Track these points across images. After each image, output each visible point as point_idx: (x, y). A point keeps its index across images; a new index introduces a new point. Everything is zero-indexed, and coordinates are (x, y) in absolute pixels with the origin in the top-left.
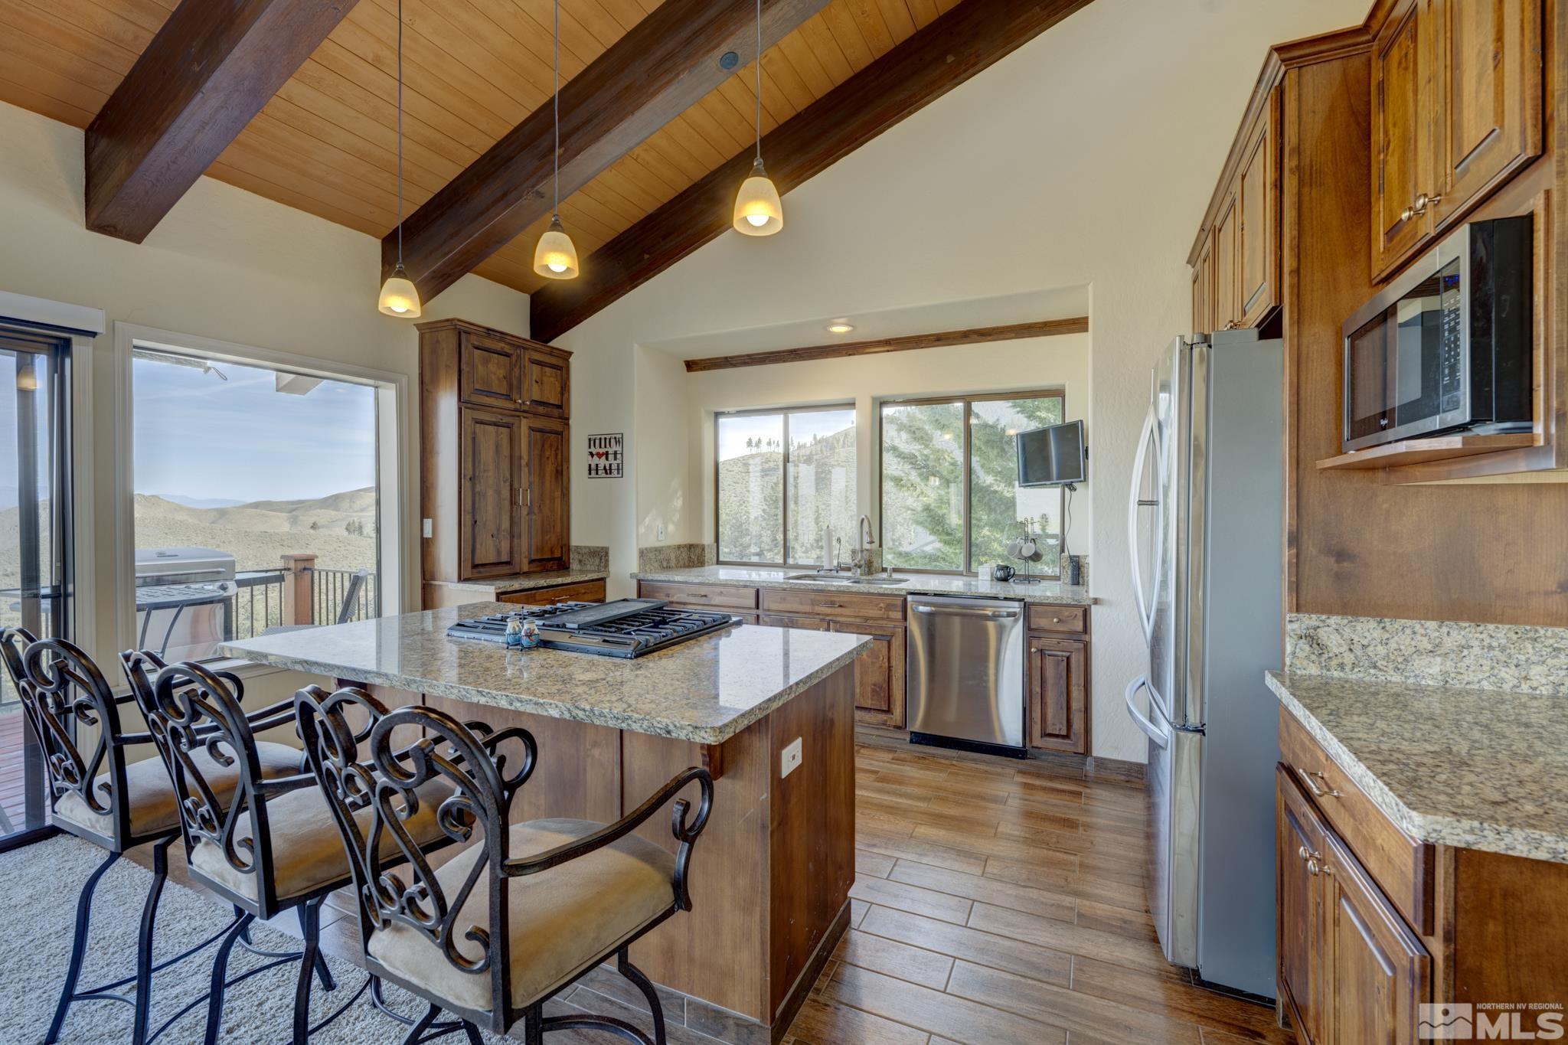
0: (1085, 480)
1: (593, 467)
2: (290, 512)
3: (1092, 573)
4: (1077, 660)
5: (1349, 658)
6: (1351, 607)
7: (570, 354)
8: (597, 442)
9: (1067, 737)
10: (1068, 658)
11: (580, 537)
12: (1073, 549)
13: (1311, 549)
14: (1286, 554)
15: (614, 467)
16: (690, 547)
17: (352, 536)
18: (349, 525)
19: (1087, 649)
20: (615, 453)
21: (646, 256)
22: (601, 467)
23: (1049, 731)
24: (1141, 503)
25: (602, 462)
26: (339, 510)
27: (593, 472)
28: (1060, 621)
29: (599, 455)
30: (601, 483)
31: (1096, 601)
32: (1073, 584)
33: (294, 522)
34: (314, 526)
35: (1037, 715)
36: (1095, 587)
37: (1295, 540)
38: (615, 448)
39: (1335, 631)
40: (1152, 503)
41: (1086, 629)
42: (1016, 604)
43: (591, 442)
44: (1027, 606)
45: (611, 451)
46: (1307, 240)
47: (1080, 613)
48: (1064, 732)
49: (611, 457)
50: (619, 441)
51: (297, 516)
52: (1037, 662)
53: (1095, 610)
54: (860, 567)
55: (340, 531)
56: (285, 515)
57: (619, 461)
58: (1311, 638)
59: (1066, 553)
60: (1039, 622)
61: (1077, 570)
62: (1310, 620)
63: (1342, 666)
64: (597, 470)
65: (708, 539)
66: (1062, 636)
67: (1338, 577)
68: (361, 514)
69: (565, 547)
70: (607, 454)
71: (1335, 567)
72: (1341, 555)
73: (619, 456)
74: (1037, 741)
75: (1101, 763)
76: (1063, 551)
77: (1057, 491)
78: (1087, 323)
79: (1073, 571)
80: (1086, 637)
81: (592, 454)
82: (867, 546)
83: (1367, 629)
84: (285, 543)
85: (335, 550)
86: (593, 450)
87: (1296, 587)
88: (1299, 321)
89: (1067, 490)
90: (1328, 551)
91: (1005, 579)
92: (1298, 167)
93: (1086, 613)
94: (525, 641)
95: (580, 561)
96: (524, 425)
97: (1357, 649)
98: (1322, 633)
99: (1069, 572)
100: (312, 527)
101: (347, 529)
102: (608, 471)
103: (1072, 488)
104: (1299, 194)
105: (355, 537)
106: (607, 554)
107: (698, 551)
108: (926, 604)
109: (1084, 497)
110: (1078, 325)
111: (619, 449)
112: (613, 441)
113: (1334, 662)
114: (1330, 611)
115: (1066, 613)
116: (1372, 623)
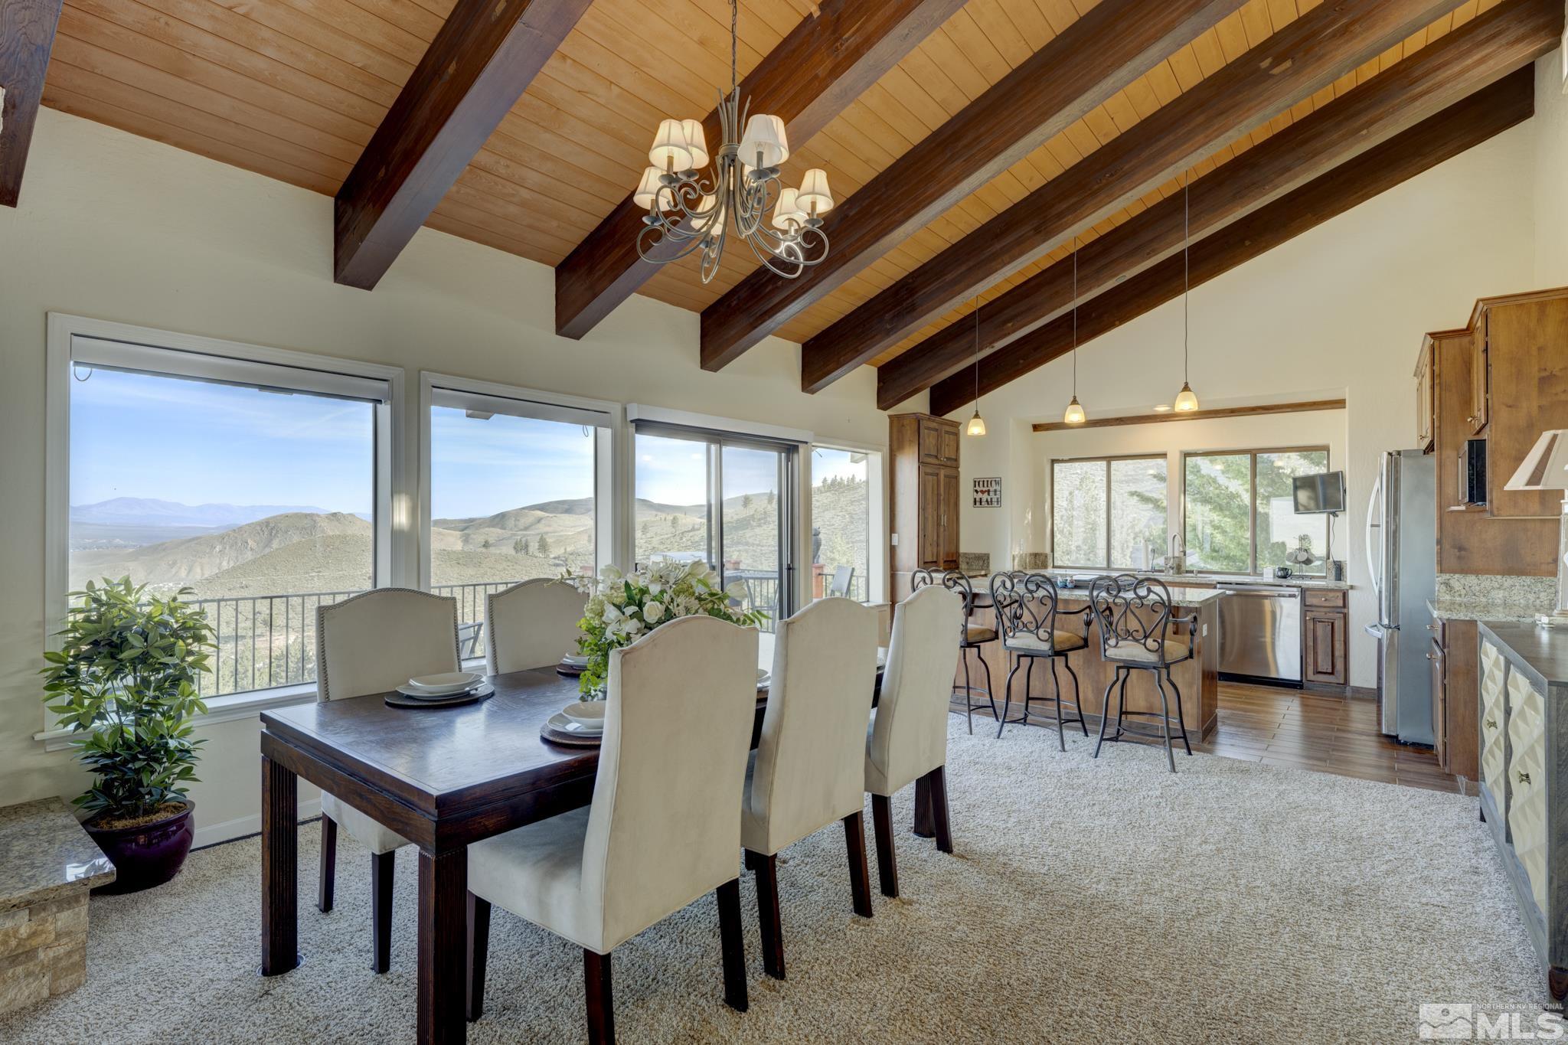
0: (1344, 510)
1: (978, 499)
2: (463, 530)
3: (1348, 572)
4: (1339, 624)
5: (1463, 592)
6: (1465, 571)
7: (960, 424)
8: (981, 483)
9: (1332, 673)
10: (1333, 624)
11: (965, 547)
12: (1336, 556)
13: (1447, 546)
14: (1435, 548)
15: (994, 500)
16: (1036, 555)
17: (519, 554)
18: (516, 543)
19: (1345, 617)
20: (995, 491)
21: (1021, 361)
22: (984, 500)
23: (1320, 670)
24: (1372, 526)
25: (985, 497)
26: (505, 529)
27: (978, 504)
28: (1326, 600)
29: (983, 492)
30: (985, 511)
31: (1352, 587)
32: (1336, 580)
33: (466, 540)
34: (486, 545)
35: (1310, 660)
36: (1350, 579)
37: (1439, 542)
38: (994, 487)
39: (1457, 581)
40: (1378, 526)
41: (1345, 605)
42: (1295, 589)
43: (976, 483)
44: (1304, 591)
45: (991, 489)
46: (1444, 414)
47: (1340, 595)
48: (1330, 671)
49: (991, 493)
50: (998, 483)
51: (469, 535)
52: (1310, 626)
53: (1351, 593)
54: (1173, 569)
55: (508, 550)
56: (458, 533)
57: (998, 496)
58: (1447, 584)
59: (1331, 559)
60: (1309, 601)
61: (1339, 570)
62: (1447, 576)
63: (1460, 595)
64: (981, 502)
65: (1048, 550)
66: (1328, 610)
67: (1459, 558)
68: (525, 533)
69: (957, 553)
70: (989, 491)
71: (1458, 554)
72: (1461, 549)
73: (998, 493)
74: (1311, 676)
75: (1357, 690)
76: (1329, 558)
77: (1325, 516)
78: (1345, 403)
79: (1336, 571)
80: (1345, 611)
81: (977, 491)
82: (1176, 554)
83: (1472, 580)
84: (461, 562)
85: (505, 569)
86: (977, 488)
87: (1440, 562)
88: (1440, 448)
89: (1331, 516)
90: (1454, 547)
91: (1285, 577)
92: (1440, 383)
93: (1345, 595)
94: (1069, 585)
95: (968, 563)
96: (942, 473)
97: (1467, 588)
98: (1451, 582)
99: (1334, 572)
100: (484, 546)
101: (515, 548)
102: (989, 503)
103: (1335, 514)
104: (1440, 394)
105: (521, 555)
106: (988, 558)
107: (1042, 558)
108: (1230, 589)
109: (1343, 521)
110: (1339, 404)
111: (998, 488)
112: (993, 483)
113: (1457, 594)
114: (1455, 572)
115: (1331, 594)
116: (1474, 577)
